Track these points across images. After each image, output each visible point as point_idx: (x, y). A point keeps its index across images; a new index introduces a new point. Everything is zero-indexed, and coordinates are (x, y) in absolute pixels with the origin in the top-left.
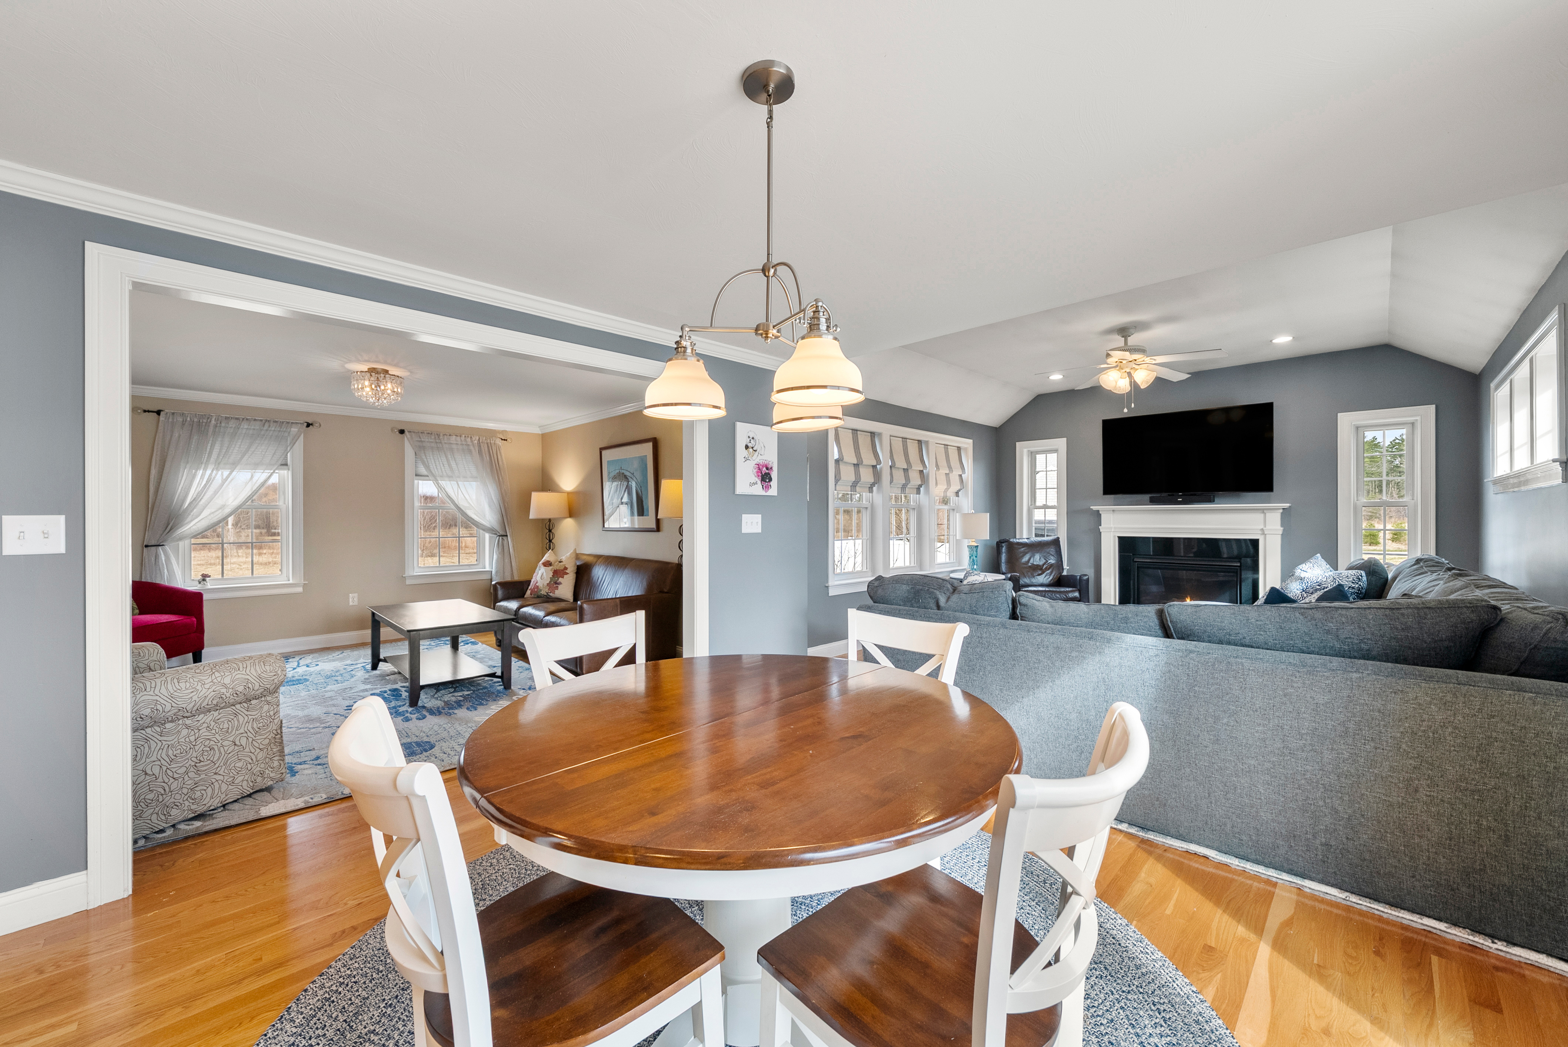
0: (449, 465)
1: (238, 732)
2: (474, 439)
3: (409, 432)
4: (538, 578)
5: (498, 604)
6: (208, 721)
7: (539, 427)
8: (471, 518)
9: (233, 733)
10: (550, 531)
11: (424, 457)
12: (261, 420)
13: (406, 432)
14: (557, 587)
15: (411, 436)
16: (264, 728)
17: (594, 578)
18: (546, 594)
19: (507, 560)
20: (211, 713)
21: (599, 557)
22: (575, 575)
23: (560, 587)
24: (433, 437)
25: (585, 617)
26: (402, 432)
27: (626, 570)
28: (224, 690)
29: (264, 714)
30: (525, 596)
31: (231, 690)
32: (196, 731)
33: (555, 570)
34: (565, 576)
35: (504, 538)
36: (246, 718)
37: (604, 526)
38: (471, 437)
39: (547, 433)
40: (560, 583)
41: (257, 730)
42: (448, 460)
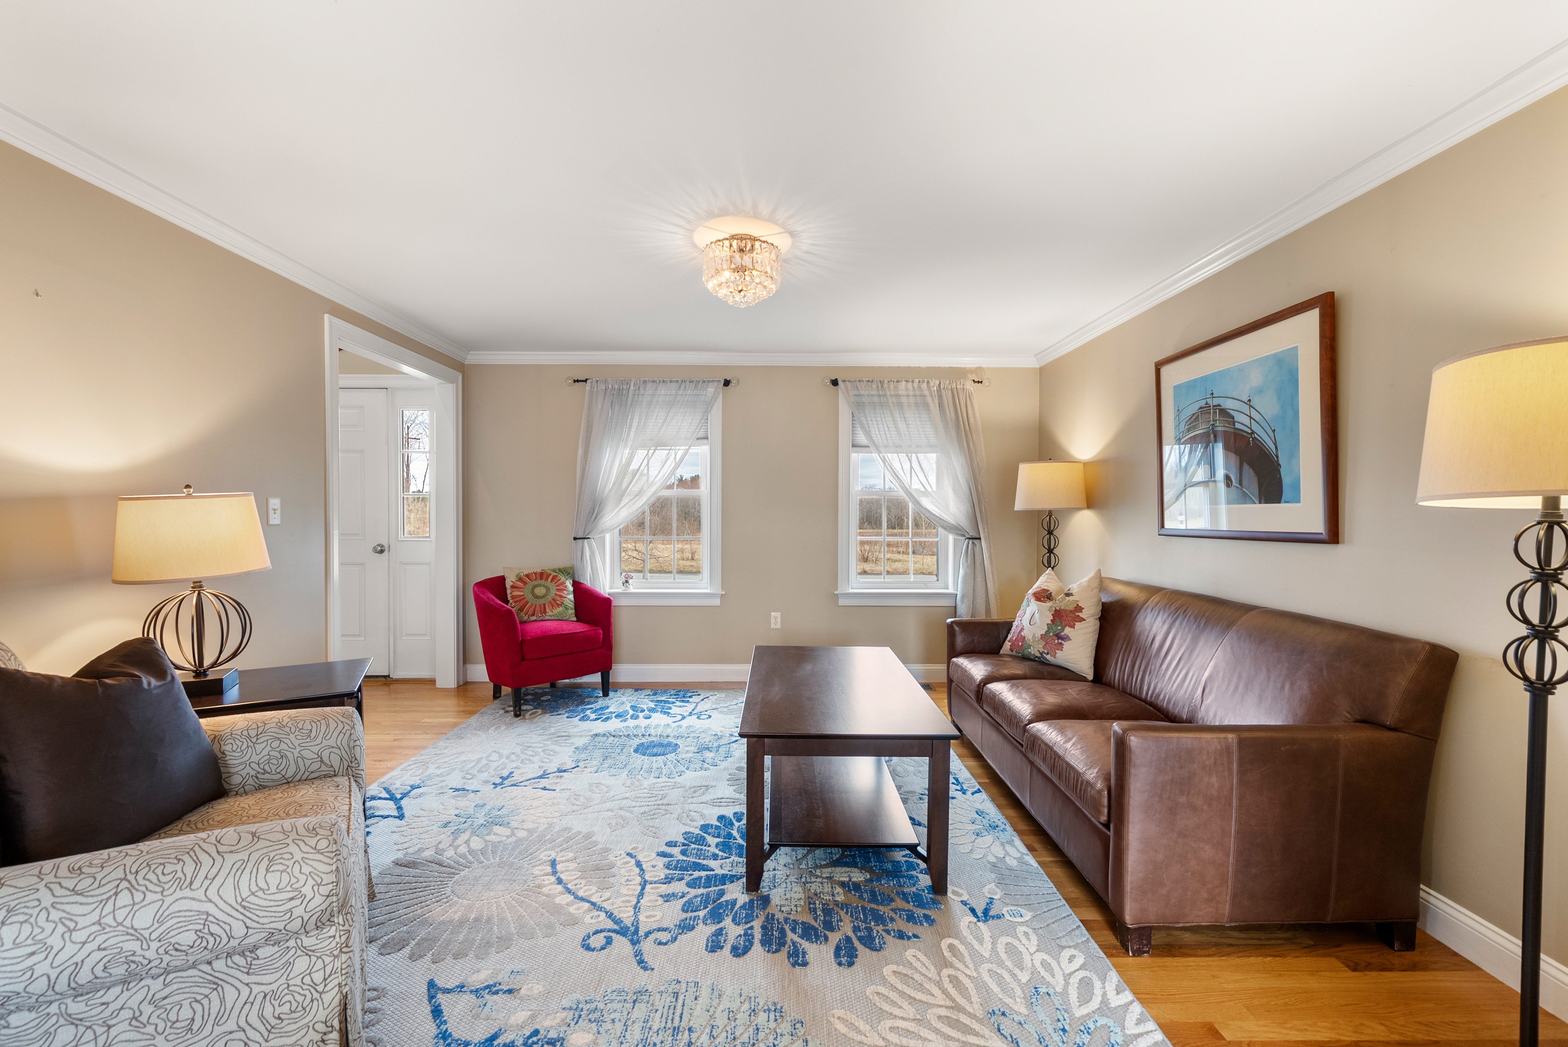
0: (897, 428)
1: (218, 1030)
2: (932, 384)
3: (844, 381)
4: (1025, 622)
5: (954, 660)
6: (133, 1003)
7: (1036, 355)
8: (926, 510)
9: (206, 1032)
10: (1050, 533)
11: (863, 419)
12: (677, 381)
13: (840, 382)
14: (1061, 644)
15: (846, 387)
16: (294, 1015)
17: (1143, 638)
18: (1039, 655)
19: (979, 579)
20: (143, 983)
21: (1153, 590)
22: (1098, 622)
23: (1066, 645)
24: (874, 386)
25: (1133, 771)
26: (835, 383)
27: (1232, 634)
28: (135, 946)
29: (298, 981)
30: (1002, 652)
31: (154, 945)
32: (100, 1030)
33: (1056, 610)
34: (1078, 625)
35: (976, 542)
36: (245, 991)
37: (1163, 526)
38: (928, 382)
39: (1051, 362)
40: (1067, 638)
41: (273, 1022)
42: (894, 421)
